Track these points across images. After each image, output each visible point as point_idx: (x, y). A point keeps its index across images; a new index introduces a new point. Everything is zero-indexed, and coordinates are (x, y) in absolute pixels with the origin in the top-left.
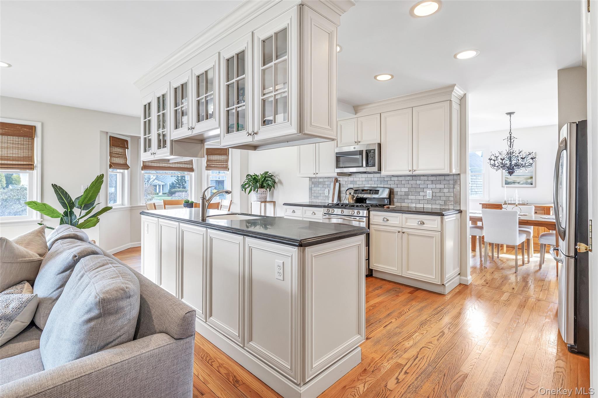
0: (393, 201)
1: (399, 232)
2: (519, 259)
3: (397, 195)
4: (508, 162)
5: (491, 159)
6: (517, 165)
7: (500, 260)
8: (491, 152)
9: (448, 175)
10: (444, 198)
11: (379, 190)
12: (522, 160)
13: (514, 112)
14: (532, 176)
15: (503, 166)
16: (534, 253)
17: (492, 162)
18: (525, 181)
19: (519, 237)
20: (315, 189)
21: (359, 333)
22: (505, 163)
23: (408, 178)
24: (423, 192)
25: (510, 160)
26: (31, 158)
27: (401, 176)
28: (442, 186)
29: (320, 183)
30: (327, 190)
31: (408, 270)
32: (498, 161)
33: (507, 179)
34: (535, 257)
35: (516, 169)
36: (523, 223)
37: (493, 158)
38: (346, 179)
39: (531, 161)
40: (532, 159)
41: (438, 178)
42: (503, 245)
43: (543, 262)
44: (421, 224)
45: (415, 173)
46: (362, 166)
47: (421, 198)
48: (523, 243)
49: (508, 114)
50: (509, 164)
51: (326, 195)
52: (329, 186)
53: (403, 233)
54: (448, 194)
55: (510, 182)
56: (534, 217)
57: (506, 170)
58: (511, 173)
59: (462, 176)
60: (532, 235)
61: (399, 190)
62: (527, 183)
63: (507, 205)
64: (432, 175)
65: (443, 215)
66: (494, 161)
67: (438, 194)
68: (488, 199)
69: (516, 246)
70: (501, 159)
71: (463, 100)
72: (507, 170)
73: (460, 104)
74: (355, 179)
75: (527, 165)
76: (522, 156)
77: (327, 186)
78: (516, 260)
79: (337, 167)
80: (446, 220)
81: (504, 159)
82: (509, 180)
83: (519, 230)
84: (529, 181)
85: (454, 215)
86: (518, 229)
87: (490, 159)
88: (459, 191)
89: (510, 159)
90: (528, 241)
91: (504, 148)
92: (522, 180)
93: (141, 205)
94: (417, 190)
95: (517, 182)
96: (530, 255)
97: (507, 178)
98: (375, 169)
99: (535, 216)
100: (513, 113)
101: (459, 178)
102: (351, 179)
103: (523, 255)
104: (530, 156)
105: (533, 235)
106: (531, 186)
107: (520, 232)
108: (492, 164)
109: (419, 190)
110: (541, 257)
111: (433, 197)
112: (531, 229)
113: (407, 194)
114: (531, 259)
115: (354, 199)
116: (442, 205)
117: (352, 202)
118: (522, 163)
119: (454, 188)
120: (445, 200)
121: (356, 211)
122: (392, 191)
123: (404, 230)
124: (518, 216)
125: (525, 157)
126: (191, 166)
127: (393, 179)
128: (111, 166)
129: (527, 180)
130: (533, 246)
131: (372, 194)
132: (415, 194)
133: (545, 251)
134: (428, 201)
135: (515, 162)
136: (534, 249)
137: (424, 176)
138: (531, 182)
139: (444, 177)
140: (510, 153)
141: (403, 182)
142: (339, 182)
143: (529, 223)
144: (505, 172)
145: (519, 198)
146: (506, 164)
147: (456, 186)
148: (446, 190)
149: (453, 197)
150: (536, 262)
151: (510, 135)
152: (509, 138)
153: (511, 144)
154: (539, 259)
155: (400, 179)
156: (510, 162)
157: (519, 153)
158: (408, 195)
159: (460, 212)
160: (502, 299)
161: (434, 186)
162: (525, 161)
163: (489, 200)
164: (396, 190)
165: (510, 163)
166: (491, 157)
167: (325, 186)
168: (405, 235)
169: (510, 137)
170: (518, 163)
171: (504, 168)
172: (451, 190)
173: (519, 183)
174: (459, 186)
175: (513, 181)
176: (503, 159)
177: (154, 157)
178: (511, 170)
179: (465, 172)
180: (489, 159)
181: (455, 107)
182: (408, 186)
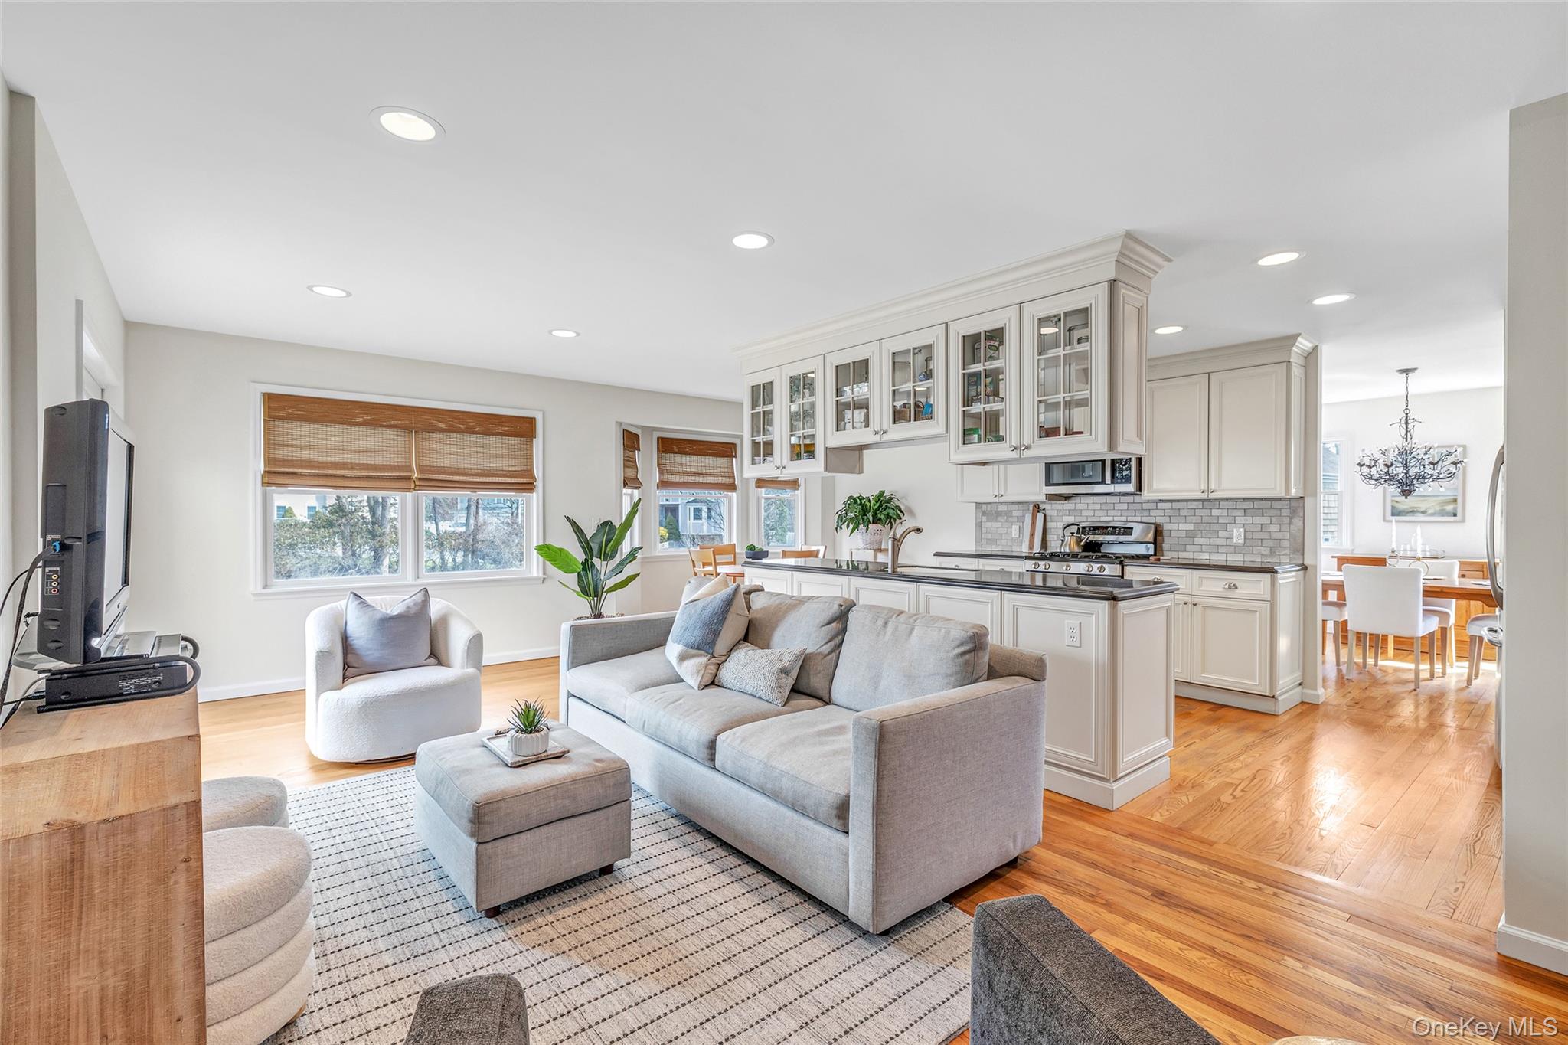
0: (1161, 547)
1: (1186, 603)
2: (1422, 670)
3: (1170, 536)
4: (1399, 470)
5: (1362, 463)
6: (1420, 477)
7: (1380, 670)
8: (1363, 450)
9: (1280, 499)
10: (1271, 543)
11: (1132, 528)
12: (1432, 466)
13: (1416, 369)
14: (1455, 497)
15: (1390, 478)
16: (1457, 661)
17: (1365, 470)
18: (1438, 508)
19: (1423, 620)
20: (989, 524)
21: (1167, 735)
22: (1395, 472)
23: (1194, 505)
24: (1226, 530)
25: (1406, 466)
26: (529, 473)
27: (1178, 501)
28: (1265, 520)
29: (999, 514)
30: (1015, 529)
31: (1203, 672)
32: (1379, 470)
33: (1395, 504)
34: (1457, 667)
35: (1418, 485)
36: (1431, 593)
37: (1366, 461)
38: (1058, 505)
39: (1453, 469)
40: (1455, 463)
41: (1257, 505)
42: (1387, 636)
43: (1477, 676)
44: (1230, 587)
45: (1212, 496)
46: (1103, 482)
47: (1222, 542)
48: (1432, 634)
49: (1401, 371)
50: (1403, 474)
51: (1013, 536)
52: (1021, 519)
53: (1195, 605)
54: (1279, 536)
55: (1404, 511)
56: (1456, 582)
57: (1395, 486)
58: (1406, 493)
59: (1308, 501)
60: (1452, 620)
61: (1174, 527)
62: (1443, 513)
63: (1396, 560)
64: (1245, 500)
65: (1276, 572)
66: (1370, 467)
67: (1257, 536)
68: (1351, 548)
69: (1418, 638)
70: (1386, 465)
71: (1311, 359)
72: (1399, 487)
73: (1306, 363)
74: (1079, 507)
75: (1441, 476)
76: (1431, 459)
77: (1015, 519)
78: (1417, 672)
79: (1048, 483)
80: (1281, 582)
81: (1392, 465)
82: (1401, 507)
83: (1424, 610)
84: (1450, 508)
85: (1293, 574)
86: (1421, 608)
87: (1361, 465)
88: (1302, 528)
89: (1406, 464)
90: (1444, 631)
91: (1393, 440)
92: (1430, 505)
93: (657, 554)
94: (1211, 528)
95: (1419, 509)
96: (1448, 664)
97: (1397, 502)
98: (1130, 488)
99: (1459, 582)
100: (1413, 370)
101: (1301, 505)
102: (1069, 505)
103: (1432, 663)
104: (1451, 459)
105: (1456, 621)
106: (1452, 518)
107: (1426, 612)
108: (1364, 474)
109: (1216, 527)
110: (1470, 668)
111: (1247, 541)
112: (1452, 607)
113: (1191, 536)
114: (1448, 671)
115: (1082, 543)
116: (1266, 556)
117: (1076, 549)
118: (1432, 472)
119: (1290, 523)
120: (1272, 546)
121: (1096, 566)
122: (1158, 529)
123: (1196, 600)
124: (1422, 581)
125: (1438, 462)
126: (731, 481)
127: (1160, 505)
128: (625, 484)
129: (1442, 506)
130: (1456, 647)
131: (1119, 534)
132: (1209, 536)
133: (1482, 657)
134: (1236, 549)
135: (1417, 470)
136: (1456, 653)
137: (1227, 500)
138: (1452, 510)
139: (1270, 502)
140: (1406, 453)
141: (1183, 513)
142: (1044, 512)
143: (1445, 592)
144: (1393, 490)
145: (1423, 544)
146: (1397, 475)
147: (1294, 521)
148: (1274, 528)
149: (1289, 540)
150: (1462, 675)
151: (1407, 414)
152: (1403, 421)
153: (1408, 433)
154: (1466, 671)
155: (1176, 505)
156: (1405, 471)
157: (1426, 453)
158: (1194, 537)
159: (1305, 568)
160: (1388, 724)
161: (1249, 520)
162: (1439, 469)
163: (1353, 550)
164: (1166, 527)
165: (1406, 474)
166: (1362, 460)
167: (1011, 519)
168: (1198, 610)
169: (1406, 419)
170: (1423, 473)
171: (1392, 482)
172: (1285, 528)
173: (1423, 512)
174: (1302, 519)
175: (1411, 508)
176: (1390, 464)
177: (781, 473)
178: (1407, 487)
179: (1315, 494)
180: (1359, 464)
181: (1297, 372)
182: (1194, 519)
